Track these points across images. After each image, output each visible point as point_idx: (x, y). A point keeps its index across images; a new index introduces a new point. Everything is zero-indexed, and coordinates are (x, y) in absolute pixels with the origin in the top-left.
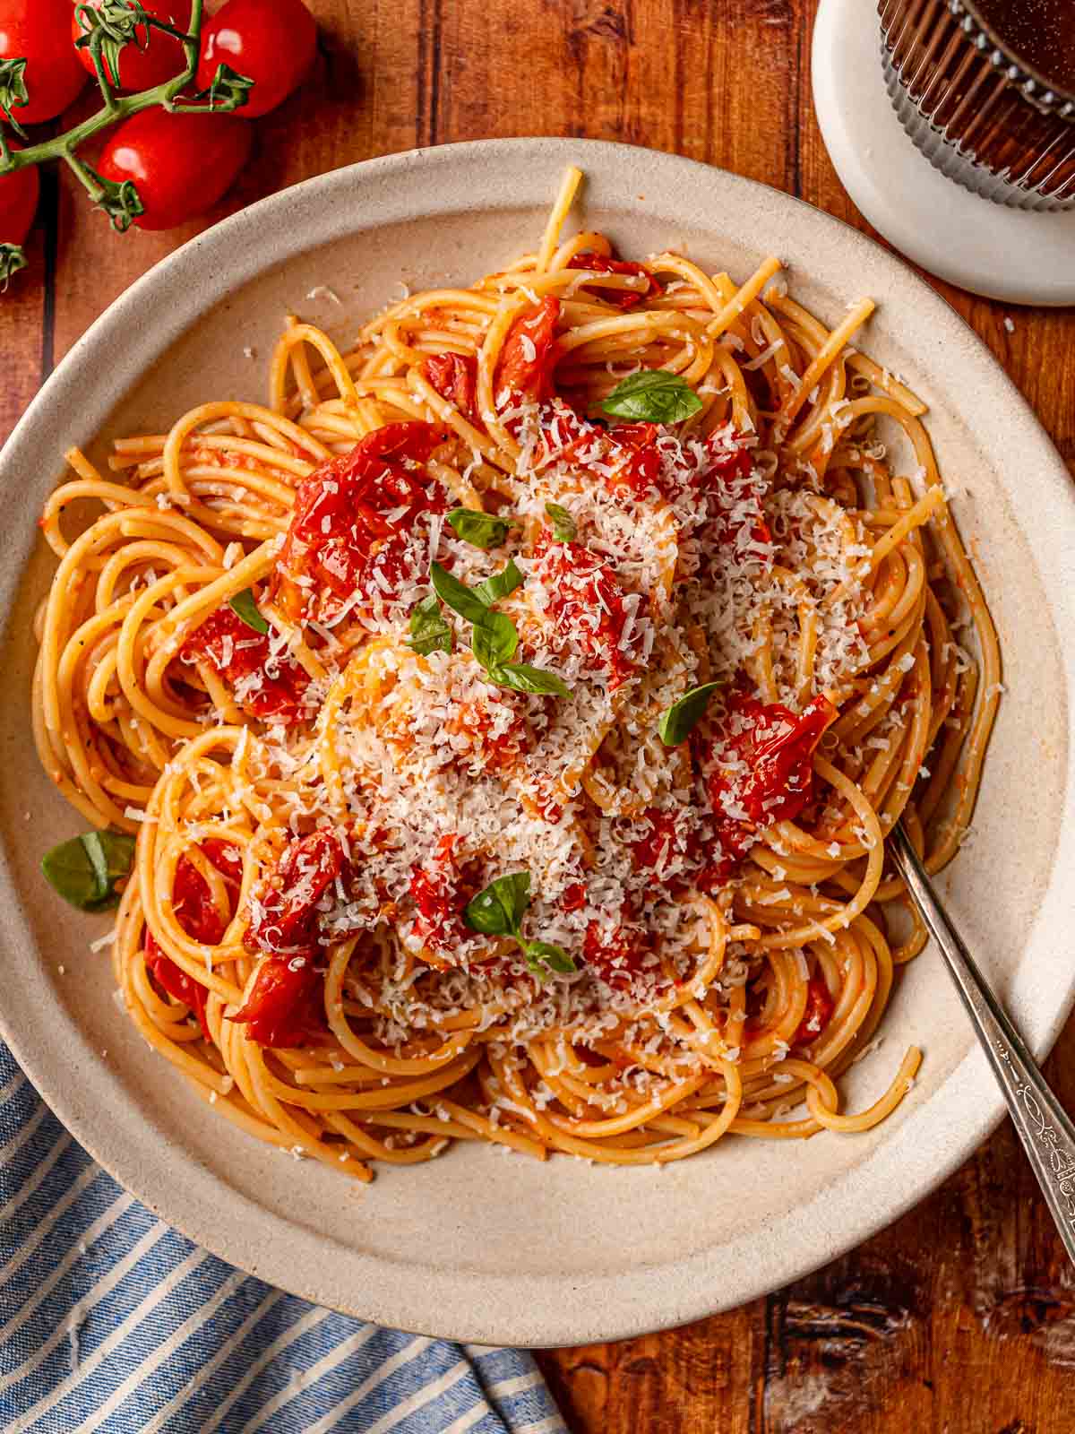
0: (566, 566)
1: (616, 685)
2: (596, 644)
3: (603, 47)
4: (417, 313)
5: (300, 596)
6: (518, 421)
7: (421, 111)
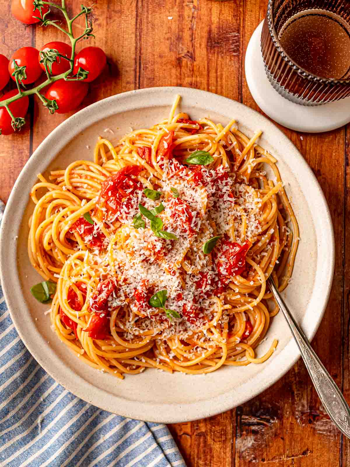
0: (176, 204)
1: (190, 237)
2: (184, 225)
3: (187, 62)
4: (135, 136)
5: (102, 213)
6: (163, 165)
7: (136, 80)
